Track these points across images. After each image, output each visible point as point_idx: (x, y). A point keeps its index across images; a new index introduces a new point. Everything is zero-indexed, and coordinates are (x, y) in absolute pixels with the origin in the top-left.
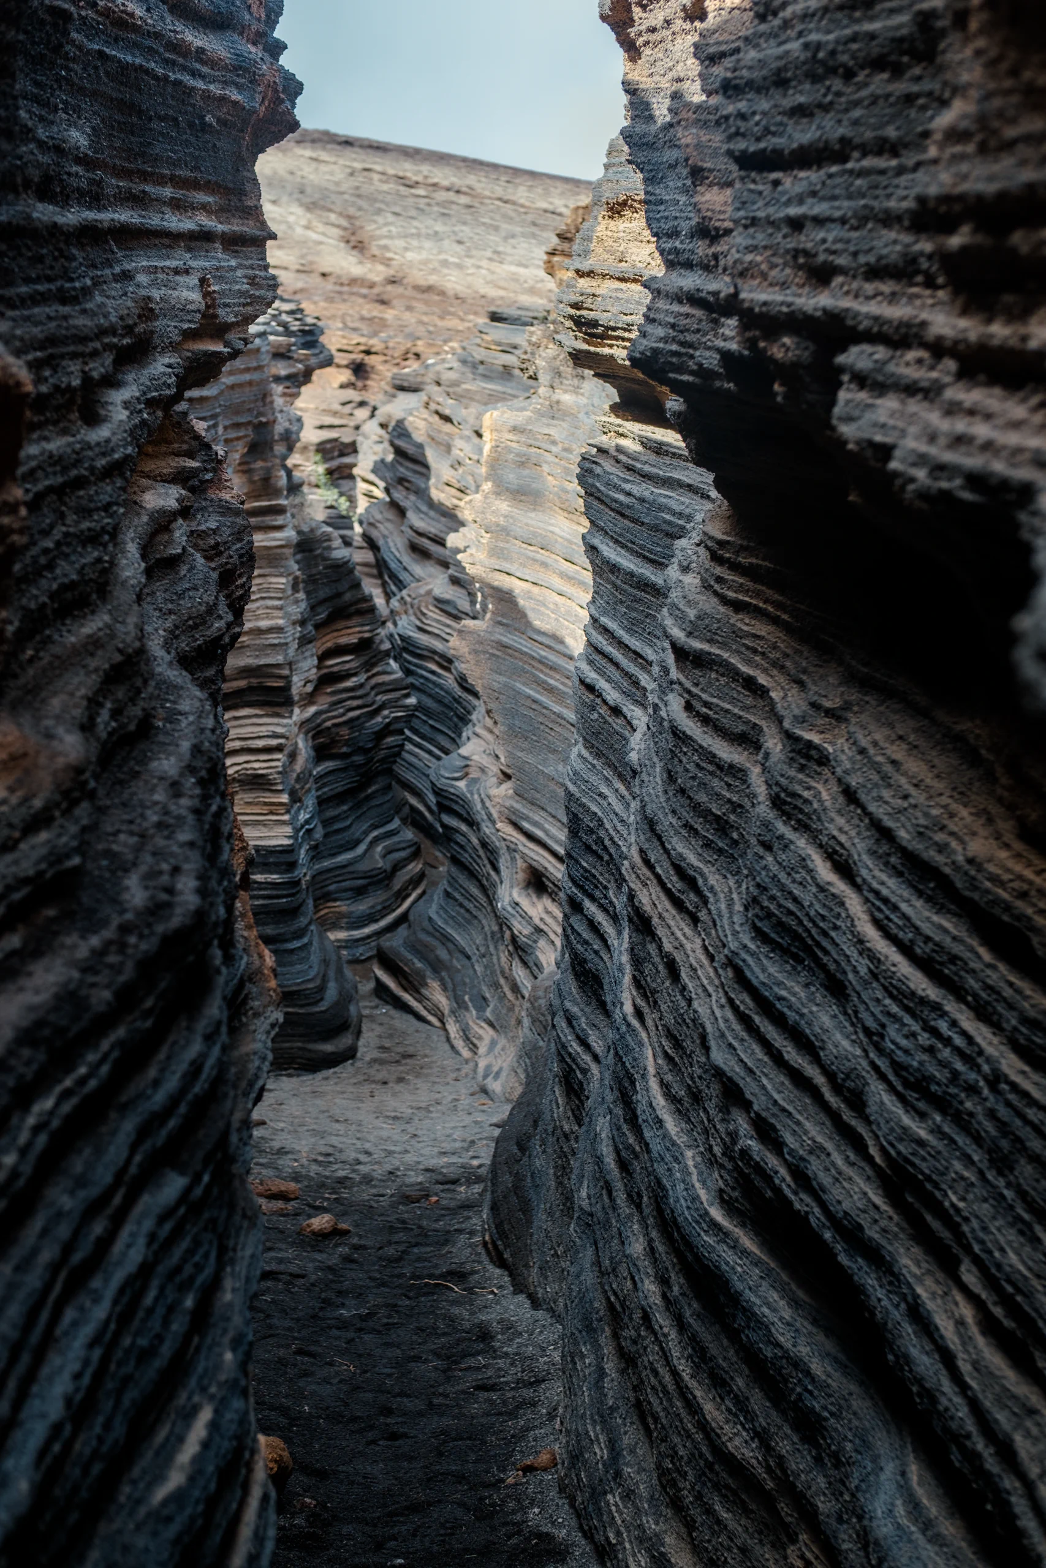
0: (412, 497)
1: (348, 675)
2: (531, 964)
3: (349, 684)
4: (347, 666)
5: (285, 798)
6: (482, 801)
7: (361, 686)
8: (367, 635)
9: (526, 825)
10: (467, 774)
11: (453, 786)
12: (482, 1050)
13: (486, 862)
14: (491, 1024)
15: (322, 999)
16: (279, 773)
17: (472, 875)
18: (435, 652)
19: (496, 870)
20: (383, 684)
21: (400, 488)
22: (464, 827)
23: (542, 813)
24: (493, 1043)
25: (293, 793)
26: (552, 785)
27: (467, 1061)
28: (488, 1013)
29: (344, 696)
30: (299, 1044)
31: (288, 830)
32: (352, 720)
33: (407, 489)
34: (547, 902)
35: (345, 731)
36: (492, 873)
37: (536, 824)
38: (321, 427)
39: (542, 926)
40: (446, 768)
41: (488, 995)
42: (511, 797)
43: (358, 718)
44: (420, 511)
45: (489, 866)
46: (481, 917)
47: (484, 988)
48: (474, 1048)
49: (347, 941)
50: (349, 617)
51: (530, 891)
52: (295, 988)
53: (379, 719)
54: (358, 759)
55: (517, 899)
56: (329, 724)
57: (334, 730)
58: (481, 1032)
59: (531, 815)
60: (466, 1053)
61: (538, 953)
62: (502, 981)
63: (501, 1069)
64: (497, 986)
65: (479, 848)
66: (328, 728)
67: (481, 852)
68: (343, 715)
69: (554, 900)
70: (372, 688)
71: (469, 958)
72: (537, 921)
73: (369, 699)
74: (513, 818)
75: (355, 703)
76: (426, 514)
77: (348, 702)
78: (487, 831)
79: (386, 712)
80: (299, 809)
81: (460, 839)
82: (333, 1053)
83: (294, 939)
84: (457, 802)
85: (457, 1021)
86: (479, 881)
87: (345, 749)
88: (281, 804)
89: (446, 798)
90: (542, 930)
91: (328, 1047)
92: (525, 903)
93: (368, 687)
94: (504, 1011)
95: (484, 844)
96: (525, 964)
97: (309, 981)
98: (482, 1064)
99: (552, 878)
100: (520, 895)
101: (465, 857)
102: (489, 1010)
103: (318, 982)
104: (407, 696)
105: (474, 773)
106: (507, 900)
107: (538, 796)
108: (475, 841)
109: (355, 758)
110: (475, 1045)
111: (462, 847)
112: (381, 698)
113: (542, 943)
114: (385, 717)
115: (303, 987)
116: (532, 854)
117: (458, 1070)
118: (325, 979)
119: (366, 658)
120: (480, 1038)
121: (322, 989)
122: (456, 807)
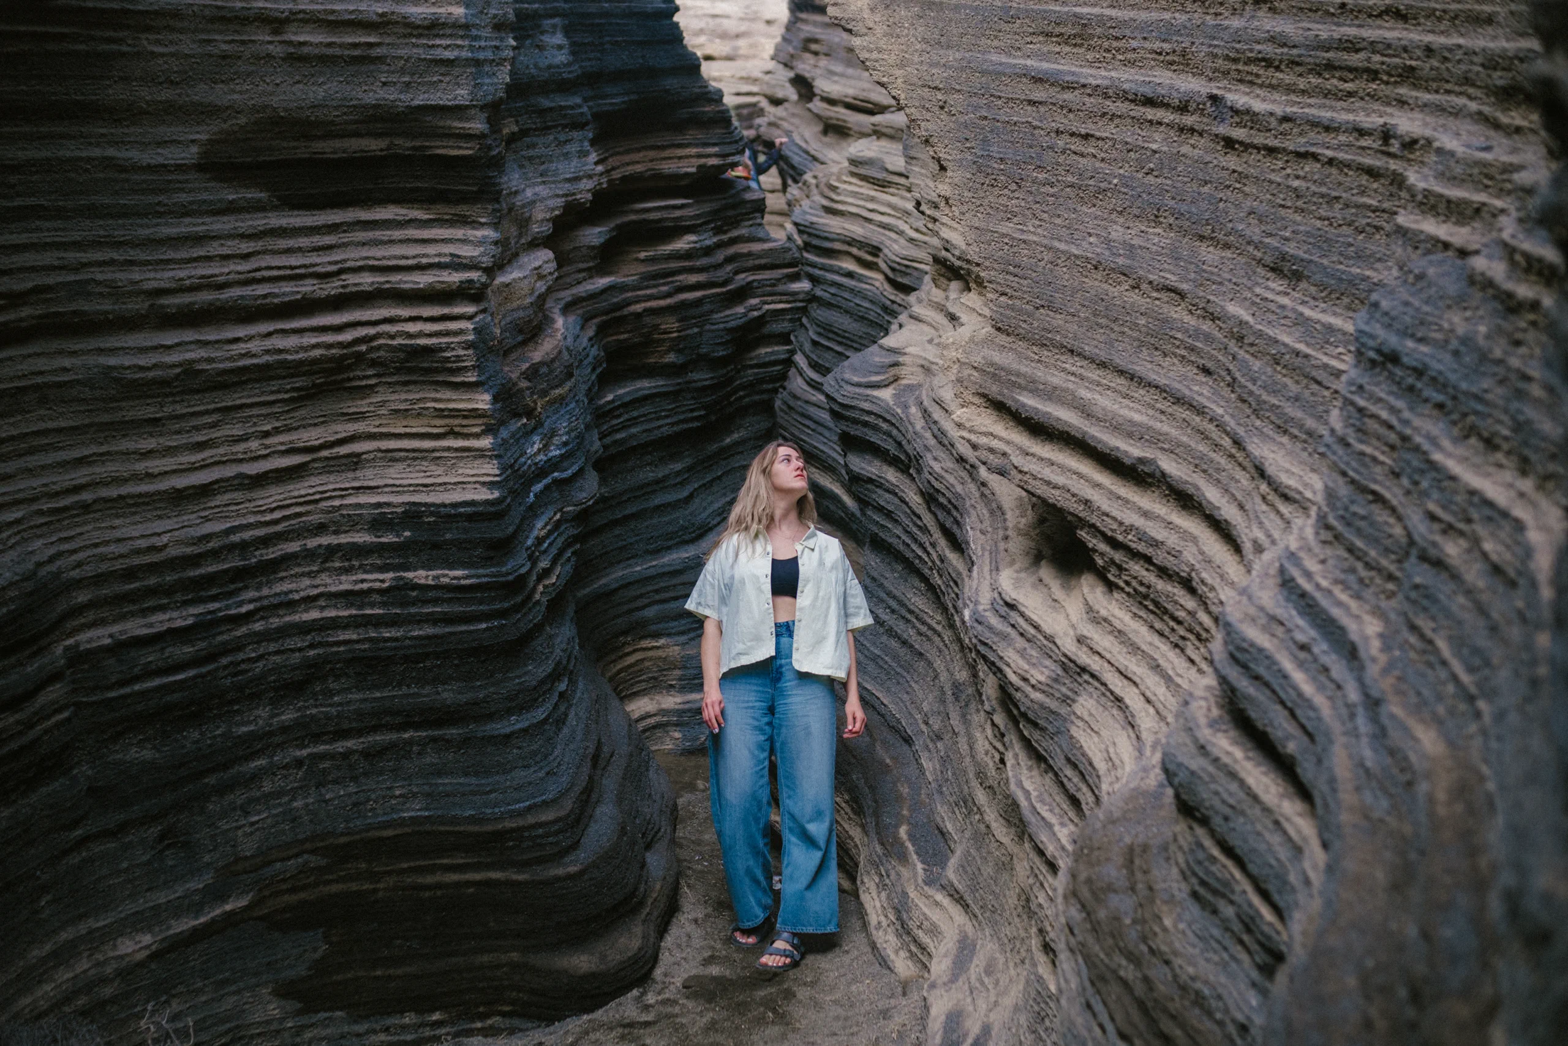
0: (823, 62)
1: (677, 230)
2: (1059, 762)
3: (683, 243)
4: (678, 213)
5: (483, 401)
6: (926, 413)
7: (708, 251)
8: (714, 161)
9: (1029, 402)
10: (896, 379)
11: (867, 398)
12: (940, 967)
13: (937, 535)
14: (958, 899)
15: (575, 846)
16: (469, 345)
17: (911, 568)
18: (851, 242)
19: (958, 545)
20: (750, 254)
21: (807, 55)
22: (891, 475)
23: (1071, 364)
24: (965, 949)
25: (505, 396)
26: (1095, 283)
27: (905, 987)
28: (951, 873)
29: (674, 265)
30: (515, 956)
31: (490, 469)
32: (684, 305)
33: (816, 53)
34: (1090, 589)
35: (671, 324)
36: (952, 556)
37: (1052, 394)
38: (738, 94)
39: (1084, 658)
40: (855, 370)
41: (949, 827)
42: (987, 342)
43: (699, 302)
44: (832, 73)
45: (942, 543)
46: (932, 654)
47: (942, 810)
48: (921, 954)
49: (680, 713)
50: (680, 127)
51: (1046, 572)
52: (509, 824)
53: (740, 310)
54: (702, 377)
55: (1012, 593)
56: (638, 308)
57: (647, 320)
58: (935, 915)
59: (1040, 373)
60: (903, 966)
61: (1079, 733)
62: (981, 797)
63: (986, 1030)
64: (967, 803)
65: (922, 510)
66: (638, 316)
67: (928, 519)
68: (669, 295)
69: (1111, 586)
70: (729, 260)
71: (908, 741)
72: (1068, 645)
73: (721, 274)
74: (994, 390)
75: (693, 279)
76: (842, 75)
77: (681, 278)
78: (937, 467)
79: (754, 301)
80: (528, 433)
81: (883, 499)
82: (593, 976)
83: (509, 712)
84: (875, 428)
85: (882, 886)
86: (925, 579)
87: (671, 358)
88: (474, 413)
89: (856, 421)
90: (1084, 670)
91: (582, 962)
92: (1032, 602)
93: (720, 256)
94: (988, 870)
95: (931, 498)
96: (1039, 758)
97: (546, 804)
98: (940, 1007)
99: (1109, 527)
100: (1017, 584)
101: (895, 535)
102: (953, 862)
103: (568, 805)
104: (795, 277)
105: (910, 375)
106: (985, 598)
107: (1058, 320)
108: (914, 499)
109: (695, 376)
110: (923, 948)
111: (889, 515)
112: (742, 278)
113: (1086, 704)
114: (754, 308)
115: (531, 820)
116: (1047, 473)
117: (885, 1014)
118: (588, 797)
119: (715, 205)
120: (934, 931)
121: (579, 819)
122: (874, 438)
